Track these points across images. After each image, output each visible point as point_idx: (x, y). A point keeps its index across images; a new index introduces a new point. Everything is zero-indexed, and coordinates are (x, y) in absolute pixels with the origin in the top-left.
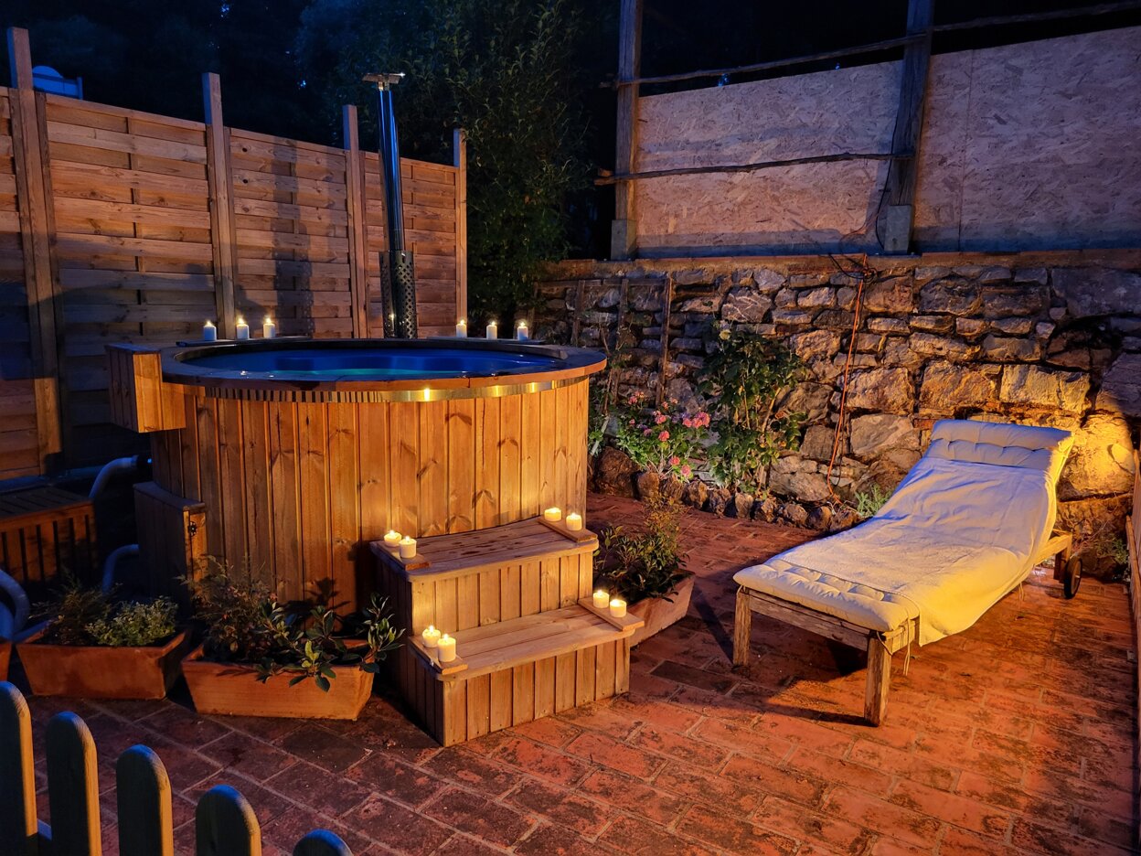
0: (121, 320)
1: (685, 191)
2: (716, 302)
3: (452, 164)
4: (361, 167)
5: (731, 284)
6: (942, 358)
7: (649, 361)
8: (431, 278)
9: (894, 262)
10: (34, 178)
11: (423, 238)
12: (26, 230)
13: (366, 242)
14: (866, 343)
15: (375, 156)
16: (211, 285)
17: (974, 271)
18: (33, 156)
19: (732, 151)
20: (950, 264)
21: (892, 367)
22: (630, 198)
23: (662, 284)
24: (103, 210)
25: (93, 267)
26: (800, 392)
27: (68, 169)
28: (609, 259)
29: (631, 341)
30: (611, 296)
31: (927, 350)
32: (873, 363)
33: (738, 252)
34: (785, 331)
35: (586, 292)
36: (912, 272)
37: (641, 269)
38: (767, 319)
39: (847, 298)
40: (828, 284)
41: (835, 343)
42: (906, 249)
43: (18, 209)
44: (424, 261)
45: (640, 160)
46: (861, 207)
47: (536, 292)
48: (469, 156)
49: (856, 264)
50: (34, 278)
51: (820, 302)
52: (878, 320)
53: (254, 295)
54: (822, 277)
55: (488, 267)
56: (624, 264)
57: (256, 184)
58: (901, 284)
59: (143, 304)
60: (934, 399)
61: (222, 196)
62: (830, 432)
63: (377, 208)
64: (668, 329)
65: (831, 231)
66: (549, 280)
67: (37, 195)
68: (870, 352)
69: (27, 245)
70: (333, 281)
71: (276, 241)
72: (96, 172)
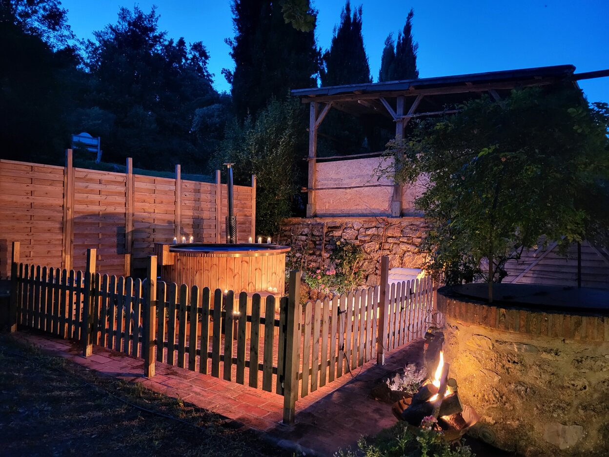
0: (149, 237)
1: (331, 194)
2: (340, 232)
3: (251, 186)
4: (221, 188)
5: (345, 226)
6: (409, 251)
7: (318, 253)
8: (242, 224)
9: (395, 220)
10: (130, 198)
11: (240, 211)
12: (127, 212)
13: (221, 212)
14: (387, 246)
15: (226, 185)
16: (174, 227)
17: (418, 223)
18: (131, 192)
19: (346, 182)
20: (411, 220)
21: (395, 254)
22: (313, 196)
23: (322, 226)
24: (146, 206)
25: (142, 222)
26: (366, 263)
27: (139, 195)
28: (306, 218)
29: (312, 246)
30: (306, 230)
31: (405, 249)
32: (389, 253)
33: (349, 216)
34: (362, 242)
35: (298, 229)
36: (400, 223)
37: (316, 221)
38: (356, 238)
39: (381, 232)
40: (376, 227)
41: (377, 246)
42: (399, 215)
43: (125, 206)
44: (240, 218)
45: (317, 184)
46: (387, 201)
47: (280, 229)
48: (257, 183)
49: (384, 220)
50: (128, 225)
51: (373, 233)
52: (390, 239)
53: (186, 230)
54: (374, 224)
55: (264, 220)
56: (311, 219)
57: (188, 196)
58: (397, 227)
59: (155, 233)
60: (407, 265)
61: (179, 200)
62: (376, 276)
63: (226, 201)
64: (324, 242)
65: (378, 209)
66: (286, 225)
67: (130, 202)
68: (388, 249)
69: (127, 216)
70: (210, 226)
71: (194, 213)
72: (146, 195)
